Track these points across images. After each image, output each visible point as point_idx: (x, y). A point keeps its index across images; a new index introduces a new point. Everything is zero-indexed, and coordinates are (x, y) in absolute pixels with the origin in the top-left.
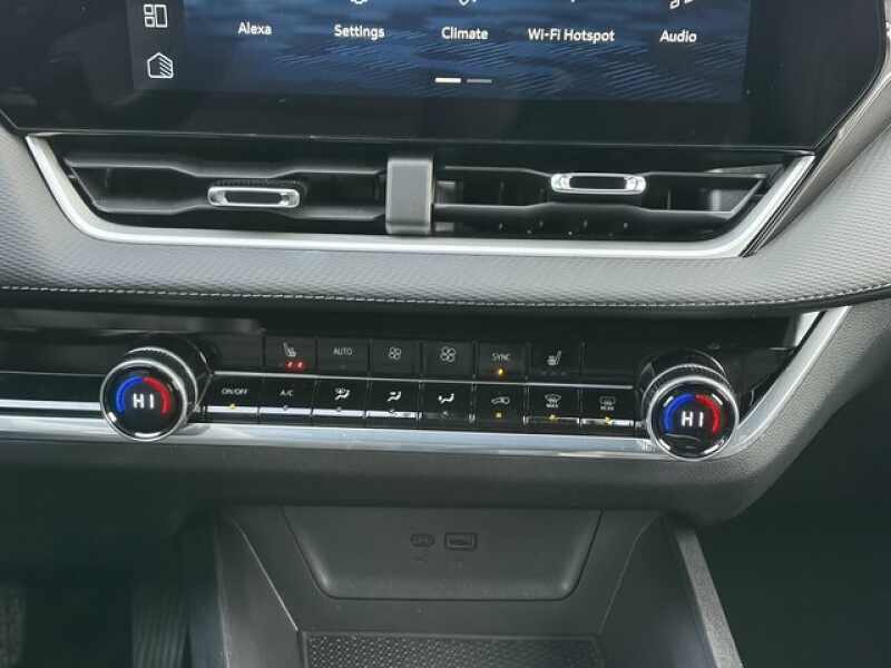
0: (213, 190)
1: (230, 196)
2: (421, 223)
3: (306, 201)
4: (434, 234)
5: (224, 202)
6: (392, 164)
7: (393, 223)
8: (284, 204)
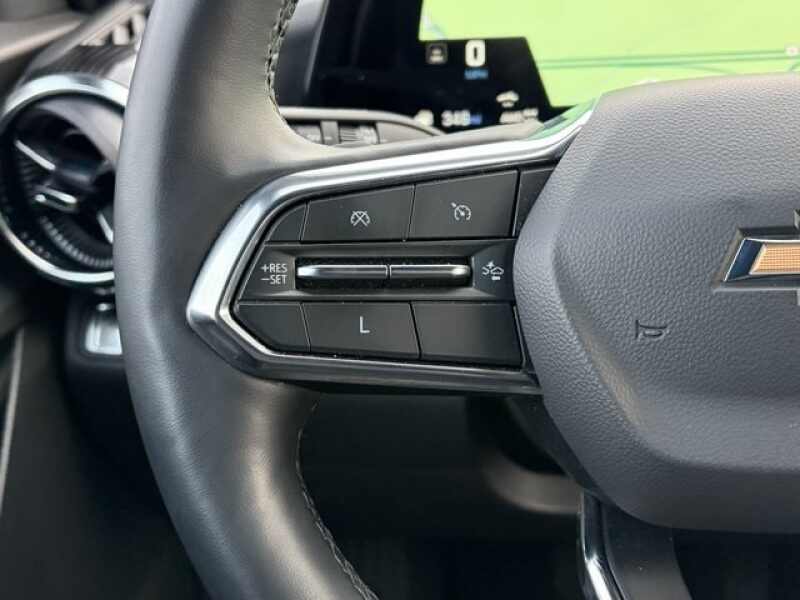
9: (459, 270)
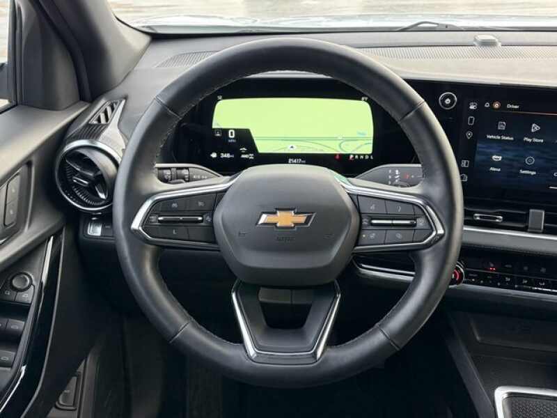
0: (476, 215)
1: (480, 217)
2: (540, 229)
3: (504, 220)
4: (544, 233)
5: (478, 218)
6: (531, 211)
7: (531, 228)
8: (497, 220)
9: (200, 218)
